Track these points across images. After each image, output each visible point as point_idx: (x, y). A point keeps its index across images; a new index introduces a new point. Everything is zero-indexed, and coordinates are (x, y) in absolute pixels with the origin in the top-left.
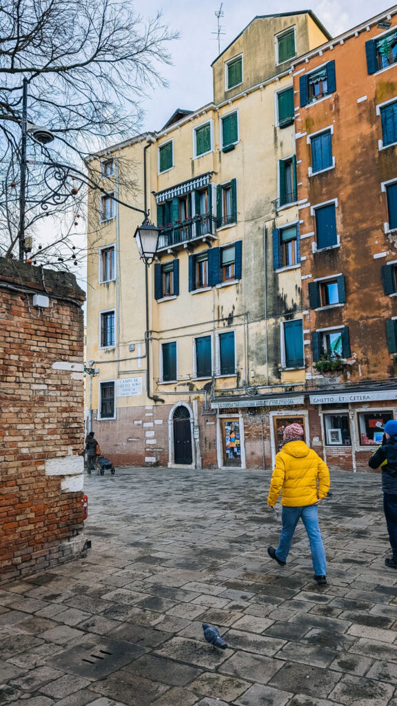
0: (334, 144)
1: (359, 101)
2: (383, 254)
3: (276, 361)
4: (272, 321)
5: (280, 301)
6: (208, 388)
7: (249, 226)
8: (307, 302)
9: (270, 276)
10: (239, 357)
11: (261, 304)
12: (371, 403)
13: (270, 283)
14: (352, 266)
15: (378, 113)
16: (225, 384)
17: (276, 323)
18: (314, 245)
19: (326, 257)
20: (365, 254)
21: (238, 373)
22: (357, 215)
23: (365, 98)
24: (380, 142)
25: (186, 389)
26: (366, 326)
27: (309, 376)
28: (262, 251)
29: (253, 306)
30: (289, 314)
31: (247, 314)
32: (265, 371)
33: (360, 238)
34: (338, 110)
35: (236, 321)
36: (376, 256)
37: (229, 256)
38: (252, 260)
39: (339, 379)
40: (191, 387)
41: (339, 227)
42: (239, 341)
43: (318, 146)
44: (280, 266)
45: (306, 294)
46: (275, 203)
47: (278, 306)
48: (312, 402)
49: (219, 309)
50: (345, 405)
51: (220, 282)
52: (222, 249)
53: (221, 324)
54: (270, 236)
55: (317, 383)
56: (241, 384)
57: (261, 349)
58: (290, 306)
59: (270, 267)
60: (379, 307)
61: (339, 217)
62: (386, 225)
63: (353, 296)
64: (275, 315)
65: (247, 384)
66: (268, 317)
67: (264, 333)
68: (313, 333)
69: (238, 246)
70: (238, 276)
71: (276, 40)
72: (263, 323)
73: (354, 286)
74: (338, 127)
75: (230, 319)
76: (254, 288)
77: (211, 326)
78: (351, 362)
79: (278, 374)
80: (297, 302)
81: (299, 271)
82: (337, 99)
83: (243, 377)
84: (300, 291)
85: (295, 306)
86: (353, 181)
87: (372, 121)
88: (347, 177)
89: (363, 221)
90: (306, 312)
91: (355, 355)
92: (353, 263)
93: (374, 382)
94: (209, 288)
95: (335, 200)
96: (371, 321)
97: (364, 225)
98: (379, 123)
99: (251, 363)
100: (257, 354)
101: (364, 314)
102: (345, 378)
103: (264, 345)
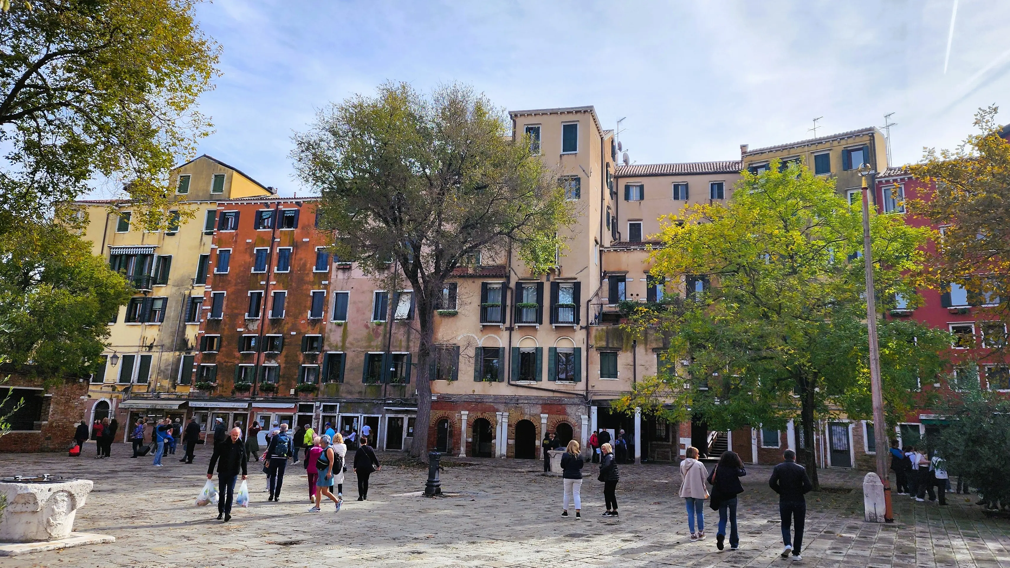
0: (231, 260)
1: (248, 241)
2: (242, 330)
3: (174, 378)
4: (177, 353)
5: (185, 342)
6: (126, 390)
7: (174, 290)
8: (199, 347)
9: (182, 325)
10: (152, 372)
11: (173, 341)
12: (220, 409)
13: (181, 329)
14: (226, 333)
15: (255, 252)
16: (139, 389)
17: (179, 355)
18: (209, 314)
19: (213, 324)
20: (234, 327)
21: (150, 383)
22: (234, 304)
23: (250, 241)
24: (253, 268)
25: (110, 389)
26: (226, 366)
27: (191, 390)
28: (180, 308)
29: (167, 342)
30: (189, 350)
31: (162, 346)
32: (167, 383)
33: (233, 317)
34: (236, 241)
35: (154, 349)
36: (238, 330)
37: (158, 305)
38: (172, 311)
39: (207, 394)
40: (114, 388)
41: (224, 308)
42: (153, 362)
43: (223, 258)
44: (189, 321)
45: (199, 341)
46: (193, 280)
47: (183, 345)
48: (190, 405)
49: (144, 339)
50: (207, 409)
51: (149, 321)
52: (154, 299)
53: (144, 349)
54: (186, 300)
55: (196, 395)
56: (150, 390)
57: (167, 370)
58: (190, 346)
59: (182, 319)
60: (235, 357)
61: (225, 303)
62: (247, 314)
63: (223, 349)
64: (180, 350)
65: (154, 391)
66: (176, 350)
67: (171, 360)
68: (199, 365)
69: (165, 300)
70: (161, 320)
71: (213, 177)
72: (171, 354)
73: (224, 344)
74: (234, 251)
75: (151, 347)
76: (170, 330)
77: (136, 349)
78: (215, 385)
79: (174, 387)
80: (194, 345)
81: (198, 328)
82: (237, 235)
83: (152, 386)
84: (196, 338)
85: (192, 346)
86: (235, 285)
87: (251, 254)
88: (233, 281)
89: (236, 308)
90: (197, 353)
91: (217, 381)
92: (226, 330)
93: (224, 397)
94: (140, 324)
95: (225, 292)
96: (229, 364)
97: (236, 311)
98: (255, 257)
99: (159, 377)
100: (164, 372)
101: (227, 360)
102: (210, 393)
103: (170, 368)
